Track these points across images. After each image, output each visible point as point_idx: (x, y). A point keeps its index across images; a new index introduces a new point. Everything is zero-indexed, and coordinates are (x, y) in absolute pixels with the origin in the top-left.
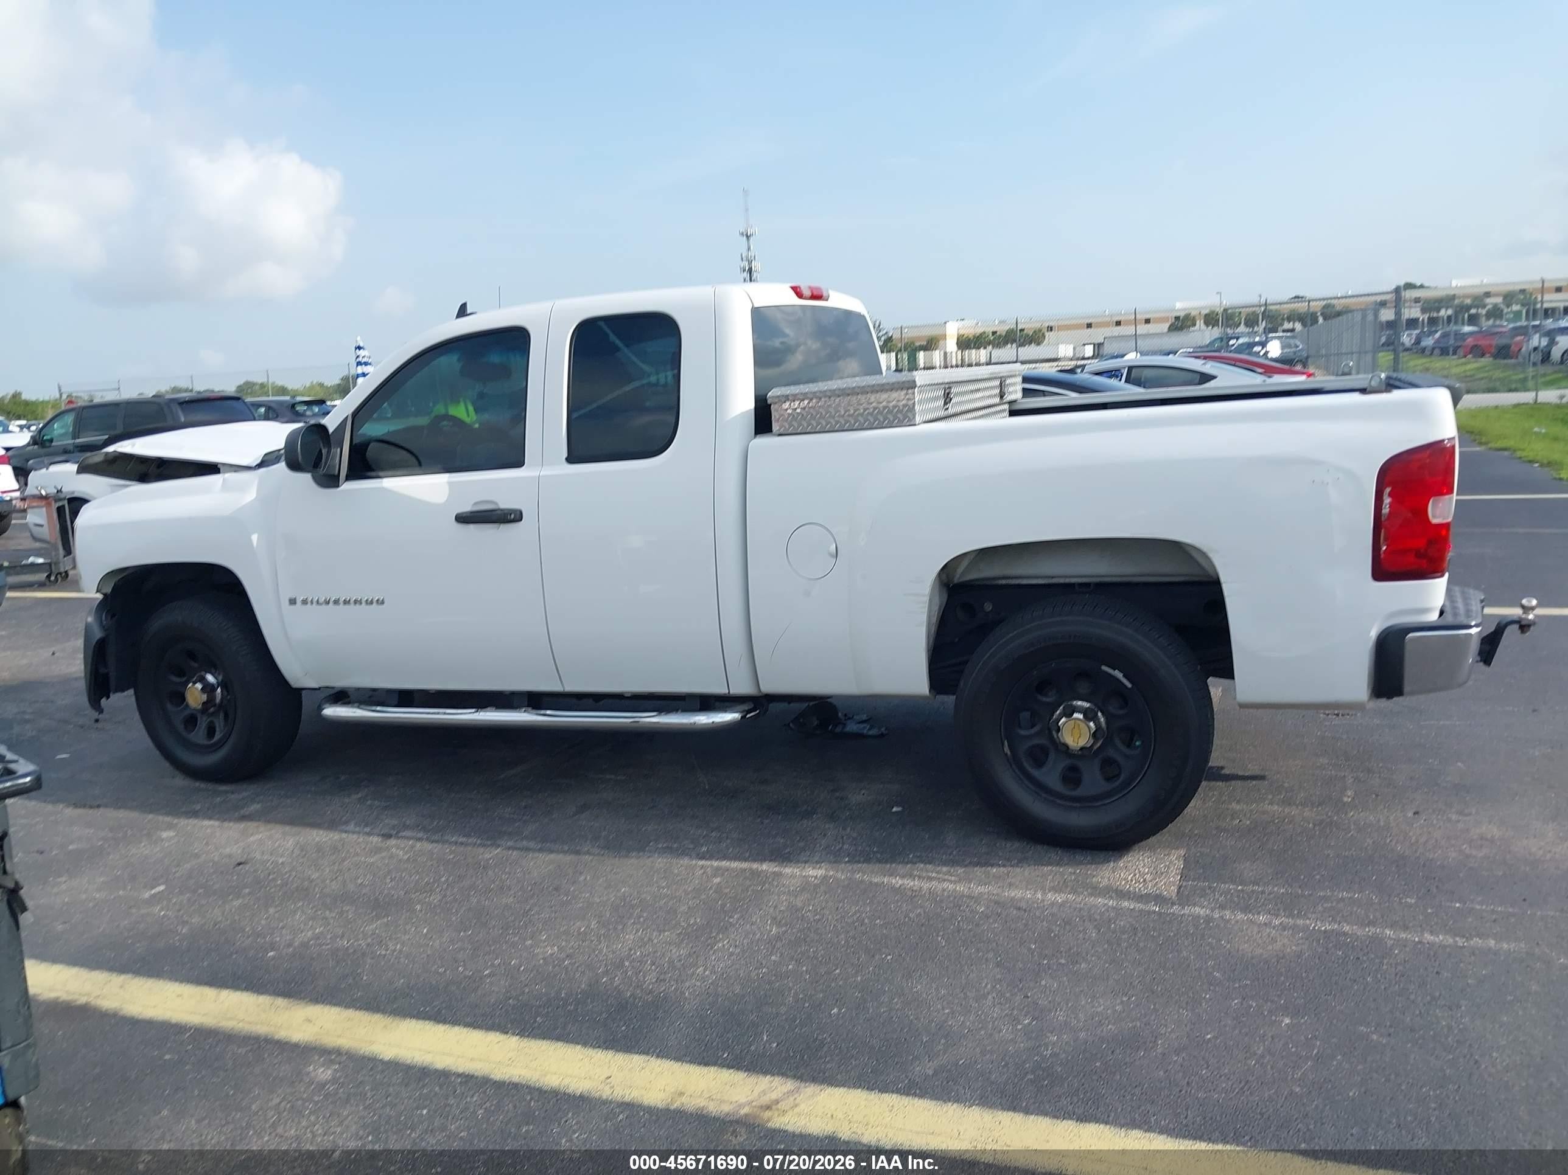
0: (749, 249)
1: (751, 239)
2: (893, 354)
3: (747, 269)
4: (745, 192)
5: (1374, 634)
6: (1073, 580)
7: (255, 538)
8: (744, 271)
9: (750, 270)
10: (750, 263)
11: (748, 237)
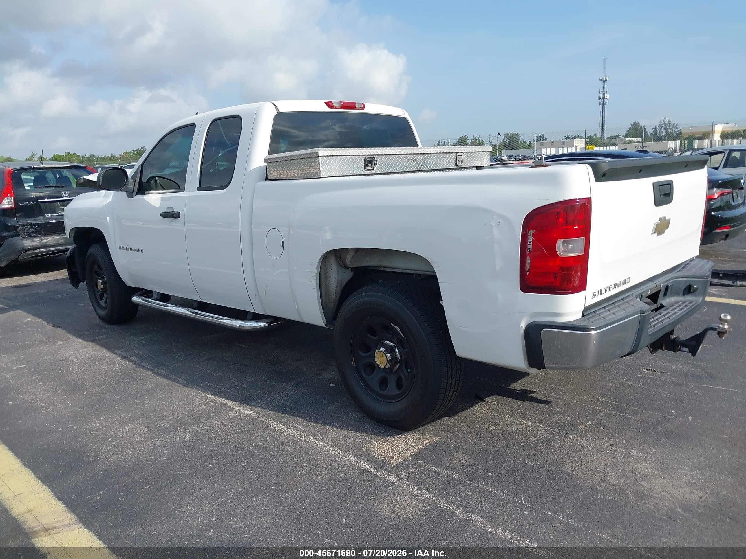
0: (604, 87)
1: (606, 83)
2: (679, 142)
3: (602, 97)
4: (605, 58)
5: (523, 325)
6: (413, 272)
7: (108, 218)
8: (600, 98)
9: (603, 98)
10: (604, 94)
11: (604, 81)
